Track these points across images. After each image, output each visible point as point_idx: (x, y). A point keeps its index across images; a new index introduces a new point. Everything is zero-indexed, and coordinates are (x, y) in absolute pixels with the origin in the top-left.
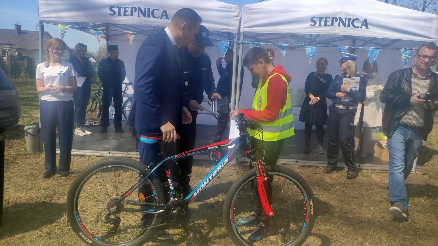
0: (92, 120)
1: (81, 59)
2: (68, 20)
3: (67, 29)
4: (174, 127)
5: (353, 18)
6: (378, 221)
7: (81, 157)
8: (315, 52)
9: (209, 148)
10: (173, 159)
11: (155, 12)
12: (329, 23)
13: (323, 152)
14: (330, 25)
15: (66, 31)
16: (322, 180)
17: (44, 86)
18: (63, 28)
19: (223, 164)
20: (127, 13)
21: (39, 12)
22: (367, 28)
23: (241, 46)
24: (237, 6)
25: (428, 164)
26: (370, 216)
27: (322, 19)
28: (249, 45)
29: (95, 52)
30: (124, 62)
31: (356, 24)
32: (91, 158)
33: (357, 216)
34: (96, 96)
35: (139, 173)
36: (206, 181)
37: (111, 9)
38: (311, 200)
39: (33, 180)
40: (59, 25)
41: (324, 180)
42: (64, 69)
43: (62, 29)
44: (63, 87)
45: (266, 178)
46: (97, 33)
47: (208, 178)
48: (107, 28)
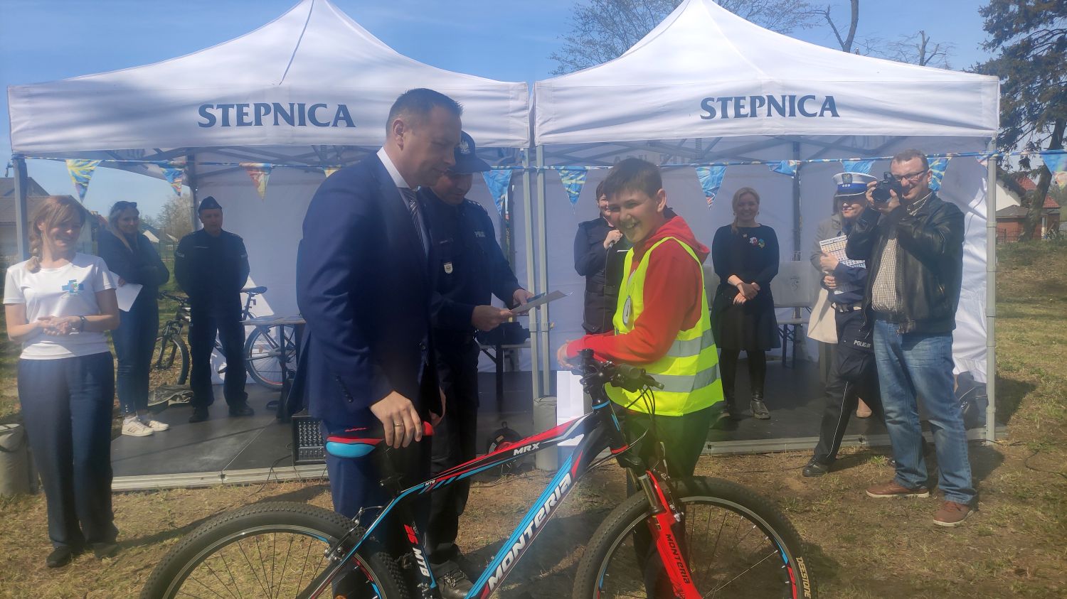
0: (166, 392)
1: (128, 240)
2: (89, 146)
3: (92, 171)
4: (409, 401)
5: (800, 95)
6: (953, 583)
7: (146, 495)
8: (720, 178)
9: (516, 452)
10: (422, 491)
11: (319, 111)
12: (746, 110)
13: (766, 414)
14: (749, 115)
15: (88, 179)
16: (781, 486)
17: (27, 322)
18: (82, 169)
19: (557, 490)
20: (246, 119)
21: (12, 132)
22: (835, 114)
23: (540, 178)
24: (522, 85)
25: (1018, 418)
26: (926, 570)
27: (729, 102)
28: (560, 174)
29: (154, 217)
30: (242, 239)
31: (809, 108)
32: (172, 494)
33: (895, 576)
34: (172, 329)
35: (330, 543)
36: (518, 541)
37: (202, 112)
38: (801, 558)
39: (19, 580)
40: (70, 162)
41: (787, 488)
42: (80, 273)
43: (77, 173)
44: (79, 318)
45: (676, 516)
46: (170, 173)
47: (521, 532)
48: (191, 158)
